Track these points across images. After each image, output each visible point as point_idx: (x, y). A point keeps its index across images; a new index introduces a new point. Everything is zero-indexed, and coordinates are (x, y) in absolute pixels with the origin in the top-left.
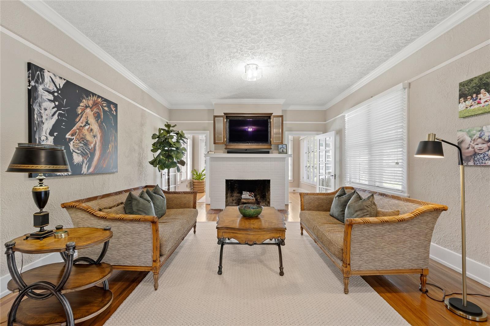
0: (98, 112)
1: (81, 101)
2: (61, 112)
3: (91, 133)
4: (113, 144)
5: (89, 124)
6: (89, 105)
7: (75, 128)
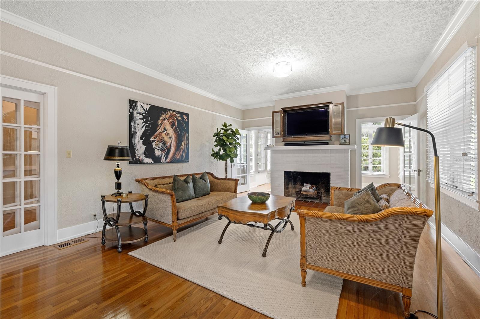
0: (173, 122)
1: (161, 116)
2: (147, 125)
3: (168, 136)
4: (185, 142)
5: (166, 130)
6: (166, 118)
7: (156, 134)
